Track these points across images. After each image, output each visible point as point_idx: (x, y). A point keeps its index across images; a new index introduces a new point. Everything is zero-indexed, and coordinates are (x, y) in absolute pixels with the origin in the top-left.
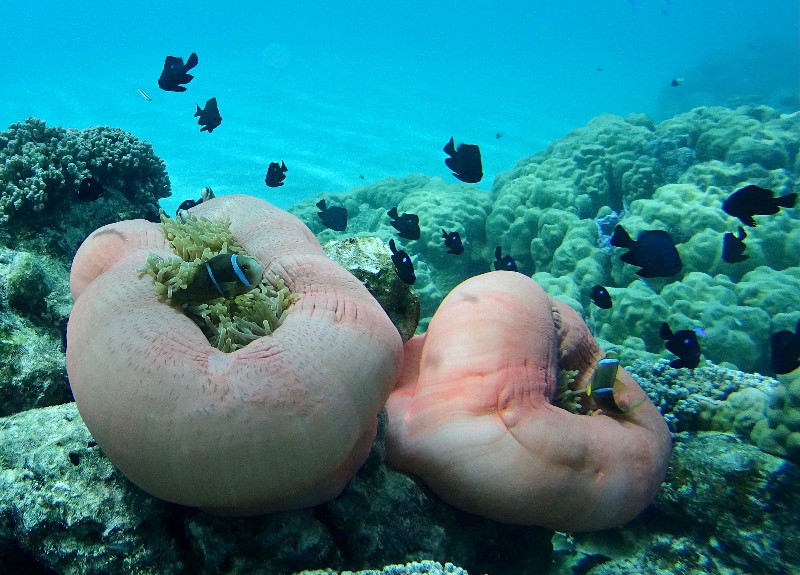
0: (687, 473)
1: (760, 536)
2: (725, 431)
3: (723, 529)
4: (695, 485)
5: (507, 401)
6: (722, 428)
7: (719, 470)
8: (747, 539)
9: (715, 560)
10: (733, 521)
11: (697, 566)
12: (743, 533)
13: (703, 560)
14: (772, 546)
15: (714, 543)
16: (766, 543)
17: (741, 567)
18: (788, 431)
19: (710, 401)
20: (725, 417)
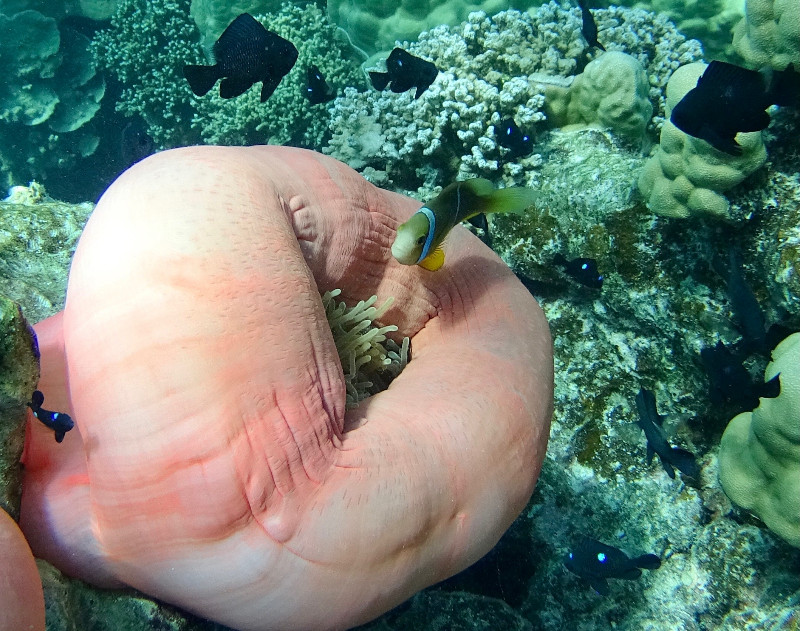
0: (551, 222)
1: (654, 297)
2: (587, 123)
3: (610, 294)
4: (564, 238)
5: (264, 499)
6: (581, 119)
7: (595, 213)
8: (640, 302)
9: (602, 327)
10: (622, 283)
11: (580, 336)
12: (633, 295)
13: (586, 328)
14: (667, 307)
15: (599, 308)
16: (661, 304)
17: (633, 330)
18: (690, 186)
19: (559, 83)
20: (585, 103)
